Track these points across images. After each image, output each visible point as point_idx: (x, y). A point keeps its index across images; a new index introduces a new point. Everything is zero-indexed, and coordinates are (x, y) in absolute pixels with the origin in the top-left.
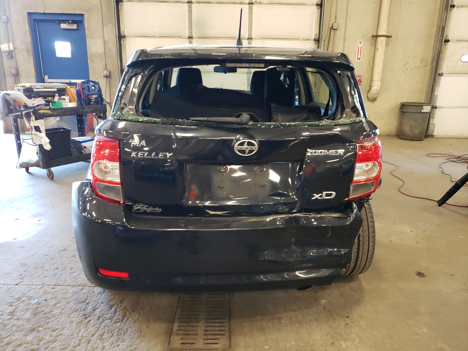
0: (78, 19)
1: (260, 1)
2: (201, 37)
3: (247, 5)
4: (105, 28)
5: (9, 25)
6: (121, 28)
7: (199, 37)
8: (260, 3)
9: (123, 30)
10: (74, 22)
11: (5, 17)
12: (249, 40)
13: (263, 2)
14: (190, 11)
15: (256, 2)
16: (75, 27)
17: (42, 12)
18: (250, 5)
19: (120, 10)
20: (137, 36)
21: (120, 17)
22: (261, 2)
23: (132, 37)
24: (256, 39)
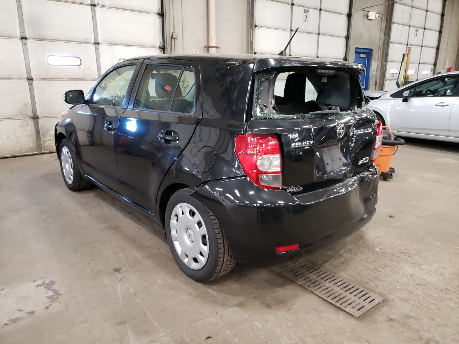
2: (38, 39)
3: (89, 6)
7: (35, 38)
8: (103, 6)
12: (96, 45)
13: (106, 5)
15: (99, 4)
18: (92, 7)
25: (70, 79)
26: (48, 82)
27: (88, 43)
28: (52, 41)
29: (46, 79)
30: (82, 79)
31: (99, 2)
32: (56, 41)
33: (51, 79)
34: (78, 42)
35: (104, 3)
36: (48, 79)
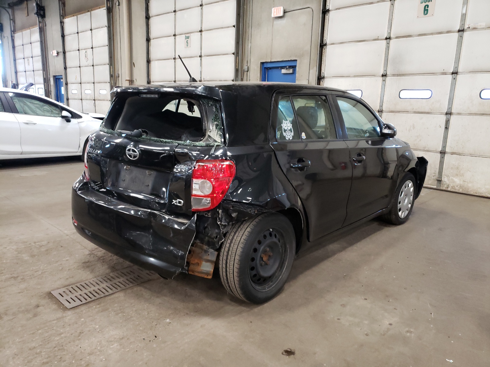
0: (292, 64)
1: (474, 27)
2: (396, 75)
3: (457, 33)
4: (311, 71)
5: (248, 72)
6: (322, 70)
7: (394, 75)
8: (475, 29)
9: (323, 72)
10: (290, 67)
11: (247, 66)
12: (453, 75)
13: (479, 27)
14: (388, 48)
15: (469, 28)
16: (291, 71)
17: (270, 61)
18: (460, 33)
19: (323, 54)
20: (334, 77)
21: (323, 59)
22: (476, 27)
23: (330, 77)
24: (462, 73)
25: (415, 112)
26: (395, 114)
27: (445, 74)
28: (408, 75)
29: (394, 111)
30: (428, 113)
31: (469, 26)
32: (412, 75)
33: (398, 111)
34: (433, 74)
35: (476, 25)
36: (395, 111)
